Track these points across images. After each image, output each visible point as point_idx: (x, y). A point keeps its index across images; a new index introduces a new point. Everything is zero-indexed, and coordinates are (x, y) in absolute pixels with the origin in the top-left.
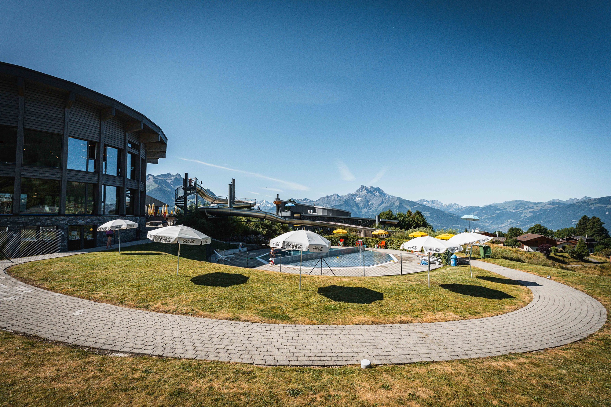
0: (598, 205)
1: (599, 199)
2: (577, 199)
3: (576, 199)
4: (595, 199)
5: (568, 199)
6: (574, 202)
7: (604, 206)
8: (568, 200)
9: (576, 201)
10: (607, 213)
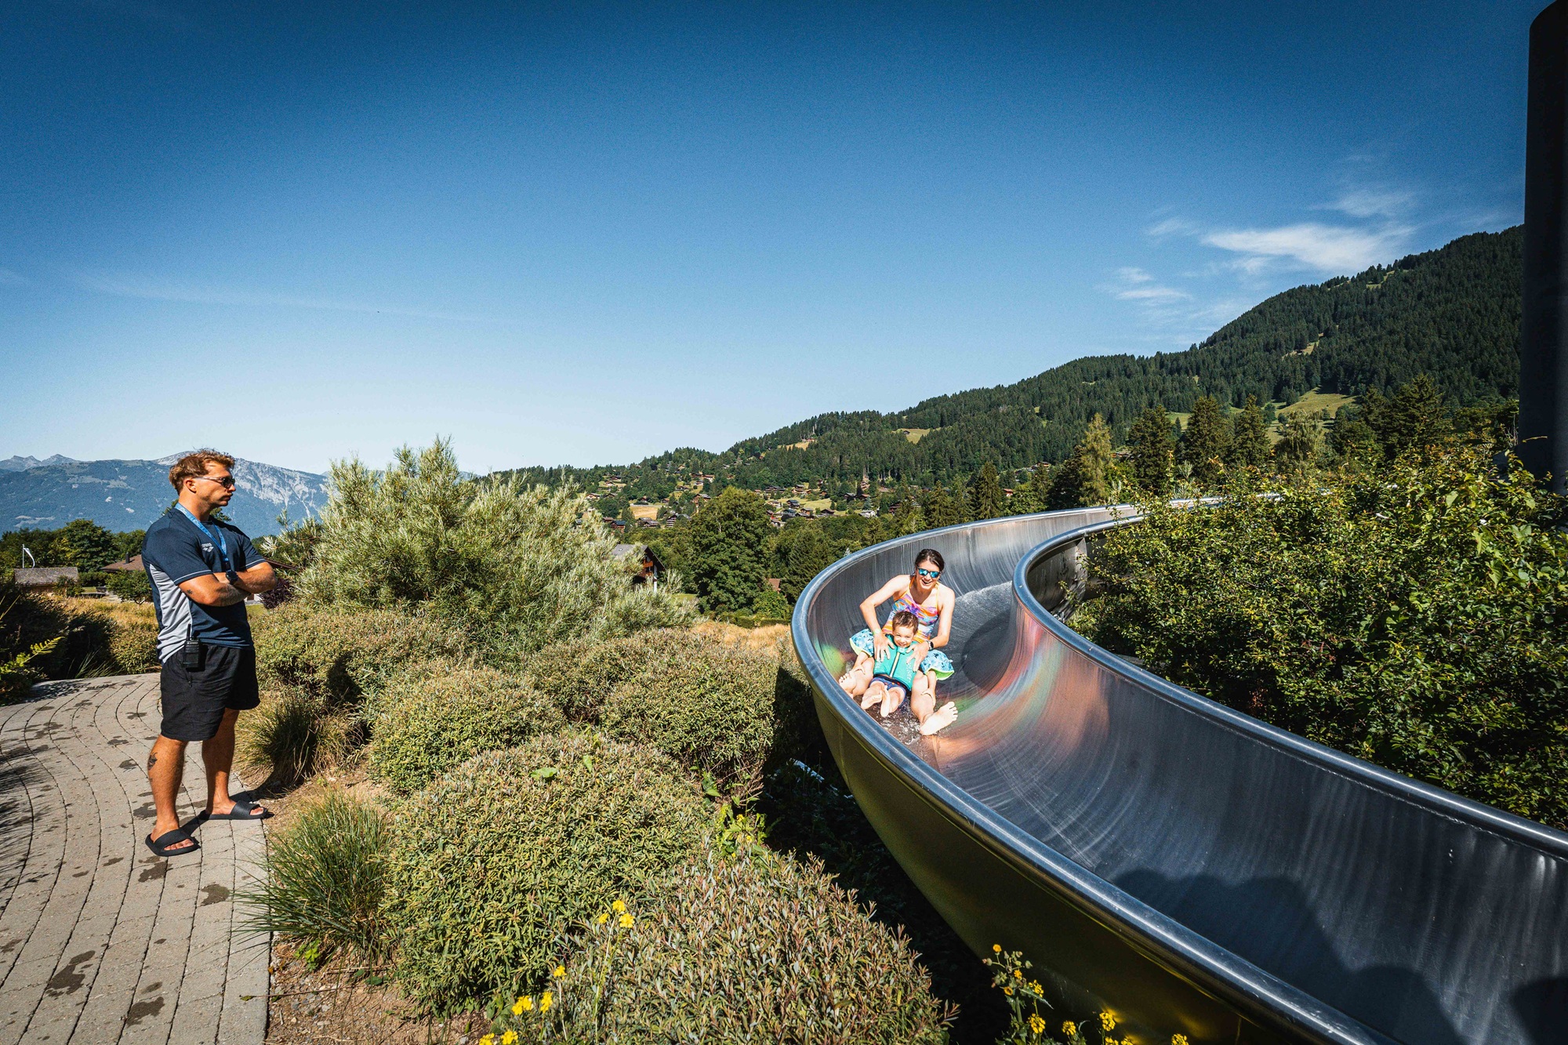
0: (89, 479)
1: (91, 464)
2: (34, 459)
3: (31, 458)
4: (82, 463)
5: (10, 457)
6: (26, 467)
7: (104, 484)
8: (8, 461)
9: (32, 464)
10: (108, 500)
